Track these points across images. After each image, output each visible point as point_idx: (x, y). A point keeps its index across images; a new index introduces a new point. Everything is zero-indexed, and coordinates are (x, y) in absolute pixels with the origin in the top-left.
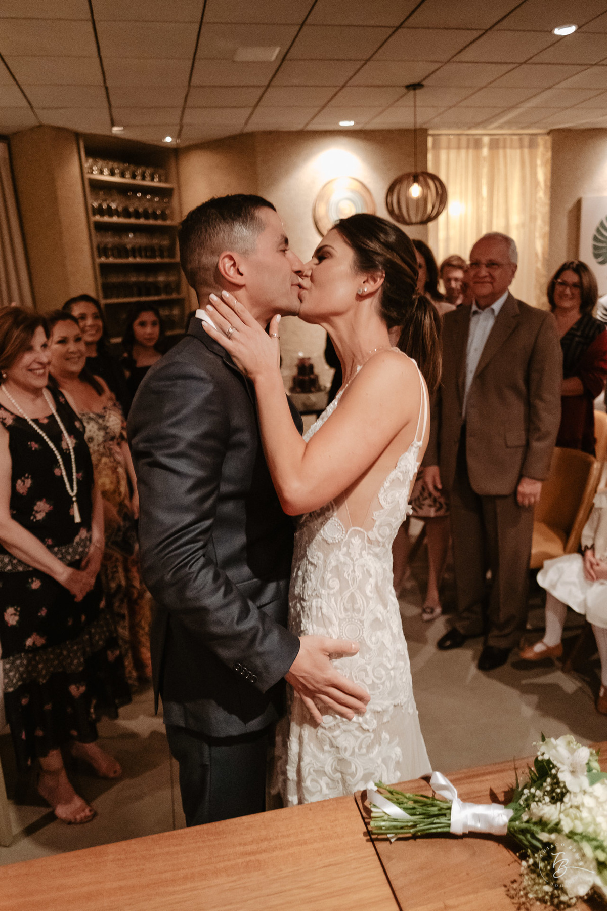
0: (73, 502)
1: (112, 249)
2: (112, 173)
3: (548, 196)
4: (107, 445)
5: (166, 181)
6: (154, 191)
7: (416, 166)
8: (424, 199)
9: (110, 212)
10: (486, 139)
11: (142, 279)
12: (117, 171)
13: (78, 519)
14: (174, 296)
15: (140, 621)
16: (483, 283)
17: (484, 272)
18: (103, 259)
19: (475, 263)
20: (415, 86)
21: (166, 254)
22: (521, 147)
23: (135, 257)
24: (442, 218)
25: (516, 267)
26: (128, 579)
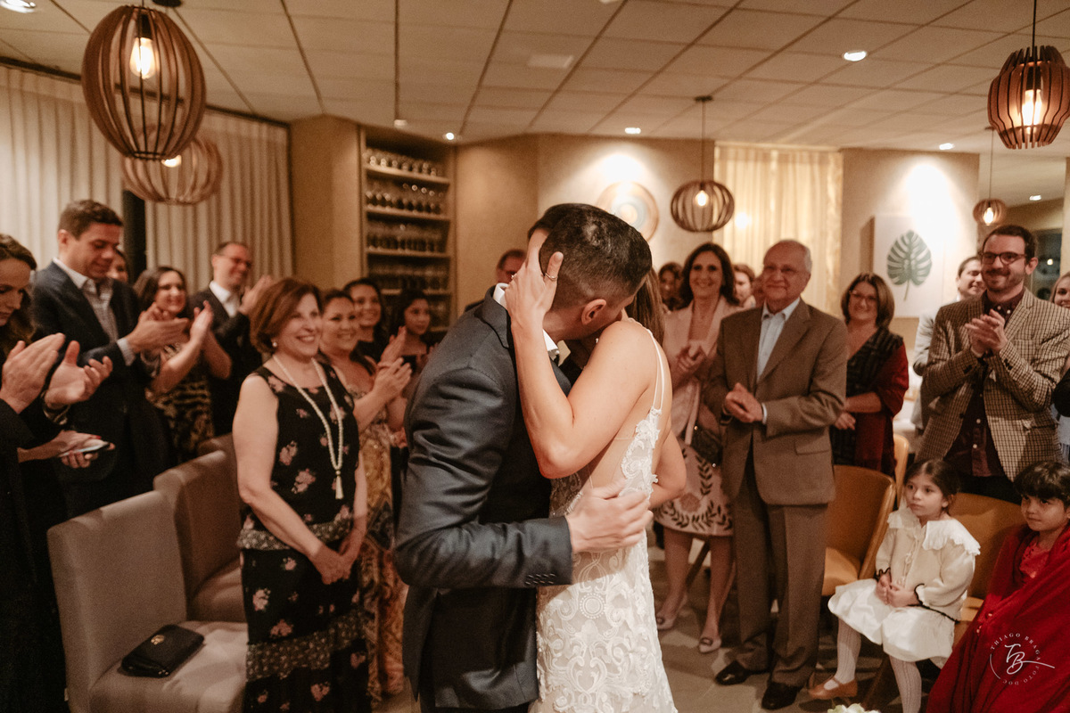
0: (336, 476)
1: (381, 241)
2: (390, 164)
3: (840, 212)
4: (374, 428)
5: (444, 175)
6: (430, 185)
7: (702, 175)
8: (710, 208)
9: (383, 203)
10: (775, 154)
11: (409, 272)
12: (394, 163)
13: (339, 495)
14: (441, 291)
15: (390, 625)
16: (778, 287)
17: (779, 276)
18: (371, 249)
19: (769, 266)
20: (705, 99)
21: (435, 248)
22: (811, 162)
23: (404, 248)
24: (727, 227)
25: (810, 275)
26: (381, 575)
